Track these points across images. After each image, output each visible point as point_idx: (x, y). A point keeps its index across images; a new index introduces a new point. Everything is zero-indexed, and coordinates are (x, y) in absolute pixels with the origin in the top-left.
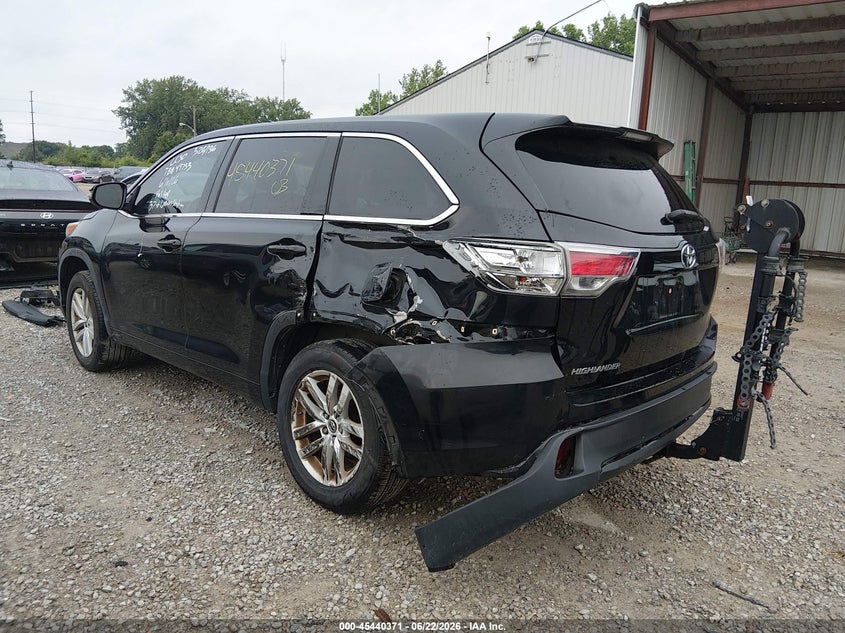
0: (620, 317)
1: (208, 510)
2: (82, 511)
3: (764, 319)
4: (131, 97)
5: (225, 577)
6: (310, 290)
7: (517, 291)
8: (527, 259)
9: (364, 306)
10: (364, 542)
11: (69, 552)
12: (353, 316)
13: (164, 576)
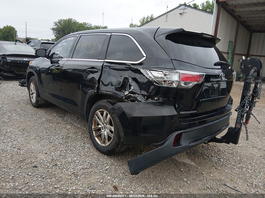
0: (198, 95)
1: (65, 152)
2: (26, 150)
3: (246, 98)
4: (56, 24)
5: (67, 173)
6: (99, 83)
7: (164, 85)
8: (167, 75)
9: (116, 89)
10: (112, 164)
11: (20, 162)
12: (112, 92)
13: (48, 171)
